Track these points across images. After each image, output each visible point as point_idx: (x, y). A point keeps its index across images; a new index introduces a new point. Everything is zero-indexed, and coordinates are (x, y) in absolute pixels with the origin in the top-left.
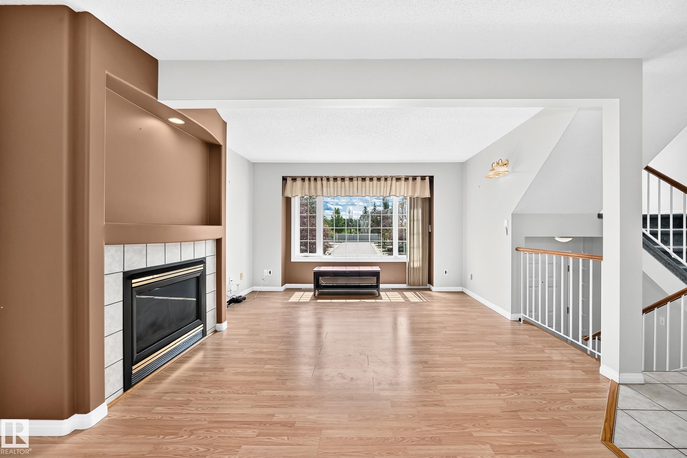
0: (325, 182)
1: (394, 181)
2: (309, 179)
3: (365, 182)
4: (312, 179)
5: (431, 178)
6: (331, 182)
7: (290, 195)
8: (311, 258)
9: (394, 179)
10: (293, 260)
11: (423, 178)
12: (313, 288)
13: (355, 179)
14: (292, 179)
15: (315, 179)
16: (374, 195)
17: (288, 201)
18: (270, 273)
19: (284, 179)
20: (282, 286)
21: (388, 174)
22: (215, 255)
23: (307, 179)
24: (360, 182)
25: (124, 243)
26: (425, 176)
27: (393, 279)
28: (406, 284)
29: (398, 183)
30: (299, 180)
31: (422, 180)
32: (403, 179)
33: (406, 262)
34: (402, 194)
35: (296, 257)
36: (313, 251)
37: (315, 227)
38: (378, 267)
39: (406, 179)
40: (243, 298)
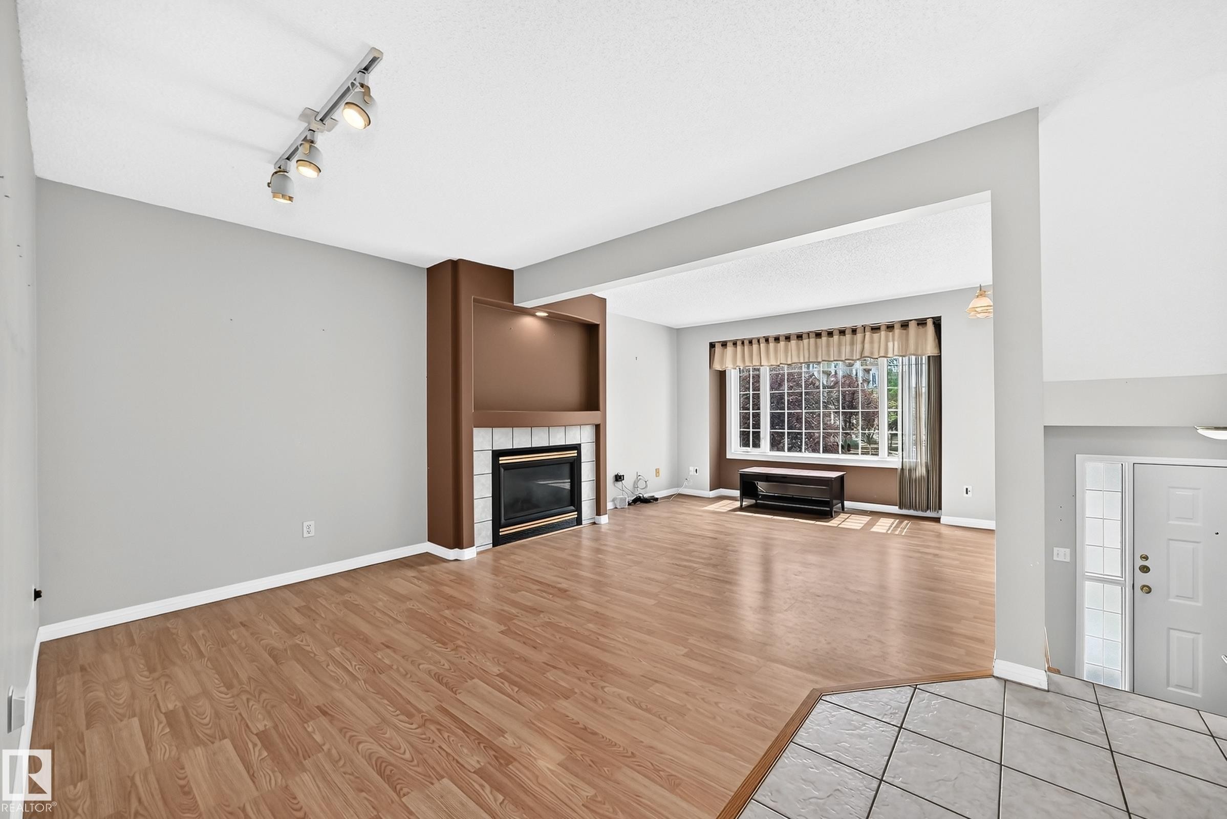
0: (763, 345)
1: (868, 334)
2: (743, 343)
3: (820, 340)
4: (746, 342)
5: (937, 322)
6: (772, 345)
7: (719, 367)
8: (752, 453)
9: (868, 329)
10: (729, 456)
11: (922, 323)
12: (739, 495)
13: (805, 337)
14: (722, 345)
15: (751, 342)
16: (835, 359)
17: (721, 377)
18: (697, 472)
19: (712, 346)
20: (710, 491)
21: (859, 323)
22: (595, 442)
23: (739, 343)
24: (812, 340)
25: (492, 426)
26: (925, 319)
27: (875, 496)
28: (897, 506)
29: (876, 336)
30: (730, 345)
31: (920, 327)
32: (883, 328)
33: (897, 469)
34: (882, 354)
35: (733, 453)
36: (756, 445)
37: (759, 409)
38: (845, 473)
39: (890, 327)
40: (656, 499)
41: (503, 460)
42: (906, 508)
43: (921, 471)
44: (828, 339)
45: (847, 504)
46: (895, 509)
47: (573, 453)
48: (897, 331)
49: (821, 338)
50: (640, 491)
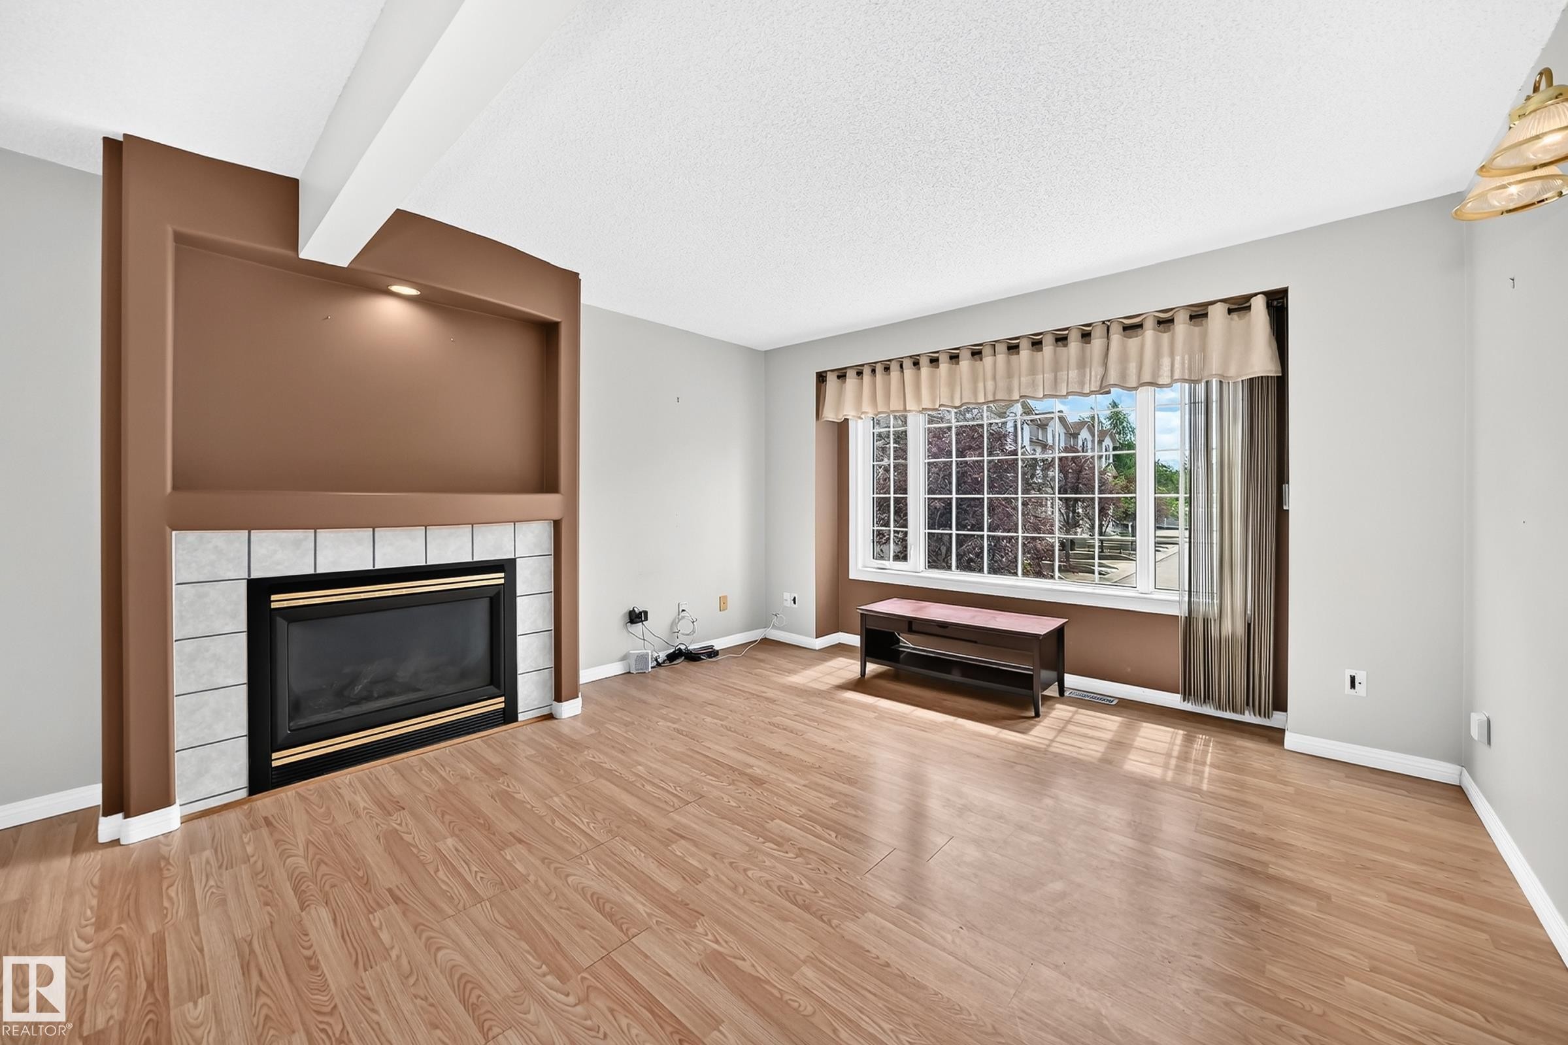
0: (909, 372)
1: (1116, 337)
3: (1017, 356)
4: (879, 368)
5: (1277, 303)
7: (833, 416)
8: (892, 571)
9: (1116, 329)
10: (853, 575)
11: (1239, 306)
13: (987, 351)
14: (839, 377)
15: (887, 367)
17: (839, 434)
18: (795, 603)
19: (821, 378)
20: (816, 638)
21: (1095, 316)
22: (551, 555)
23: (868, 371)
24: (1001, 357)
25: (249, 526)
26: (1249, 298)
27: (1129, 670)
28: (1179, 693)
29: (1133, 343)
30: (851, 374)
31: (1235, 316)
32: (1149, 324)
33: (1178, 616)
34: (1147, 378)
35: (859, 570)
36: (902, 556)
37: (905, 491)
38: (1067, 620)
39: (1165, 322)
40: (712, 653)
41: (279, 601)
42: (1196, 701)
43: (1232, 626)
44: (1033, 354)
45: (1070, 680)
46: (1173, 700)
47: (497, 578)
48: (1181, 326)
49: (1018, 353)
50: (682, 639)
